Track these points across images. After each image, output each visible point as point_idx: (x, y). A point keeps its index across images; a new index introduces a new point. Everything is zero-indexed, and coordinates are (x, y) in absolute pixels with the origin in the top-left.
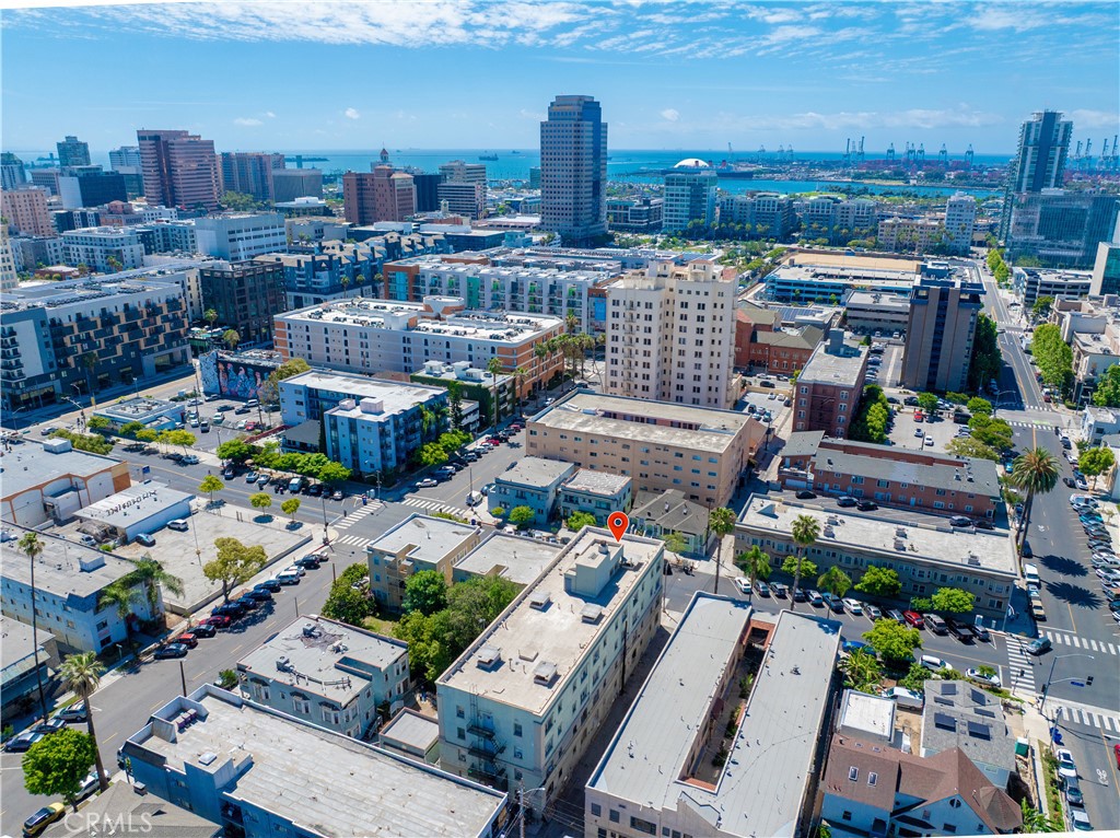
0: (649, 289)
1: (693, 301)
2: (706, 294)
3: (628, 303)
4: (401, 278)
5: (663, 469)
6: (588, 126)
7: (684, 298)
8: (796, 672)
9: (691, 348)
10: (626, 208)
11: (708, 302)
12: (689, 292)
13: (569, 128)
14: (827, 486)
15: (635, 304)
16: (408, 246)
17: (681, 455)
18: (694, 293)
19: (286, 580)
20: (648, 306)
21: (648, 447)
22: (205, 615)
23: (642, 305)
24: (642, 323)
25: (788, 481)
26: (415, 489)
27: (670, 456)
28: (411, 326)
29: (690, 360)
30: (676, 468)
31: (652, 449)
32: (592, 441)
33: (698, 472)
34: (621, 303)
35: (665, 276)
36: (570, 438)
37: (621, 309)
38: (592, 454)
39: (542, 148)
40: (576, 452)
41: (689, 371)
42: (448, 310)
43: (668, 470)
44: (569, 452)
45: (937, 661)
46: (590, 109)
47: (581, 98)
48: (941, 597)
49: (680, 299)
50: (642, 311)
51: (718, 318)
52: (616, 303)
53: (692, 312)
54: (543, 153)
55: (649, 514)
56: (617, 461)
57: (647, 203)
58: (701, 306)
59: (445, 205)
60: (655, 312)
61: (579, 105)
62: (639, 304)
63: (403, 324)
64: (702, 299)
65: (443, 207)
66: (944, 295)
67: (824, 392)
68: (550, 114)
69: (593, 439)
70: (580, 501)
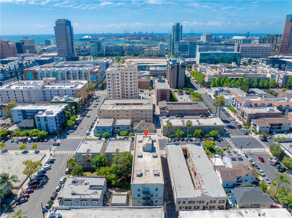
0: (117, 70)
1: (129, 72)
2: (132, 70)
3: (112, 74)
4: (30, 74)
5: (137, 116)
6: (68, 27)
7: (126, 72)
8: (199, 157)
9: (129, 84)
10: (79, 50)
11: (132, 72)
12: (127, 70)
13: (63, 28)
14: (171, 113)
15: (114, 74)
16: (25, 64)
17: (142, 112)
18: (128, 70)
19: (47, 169)
20: (118, 74)
21: (133, 111)
22: (25, 187)
23: (116, 74)
24: (116, 79)
25: (163, 114)
26: (68, 134)
27: (139, 112)
28: (43, 87)
29: (129, 87)
30: (141, 115)
31: (134, 111)
32: (118, 112)
33: (147, 115)
34: (110, 74)
35: (120, 66)
36: (112, 112)
37: (110, 76)
38: (118, 115)
39: (55, 34)
40: (113, 115)
41: (129, 90)
42: (52, 81)
43: (139, 116)
44: (111, 116)
45: (218, 147)
46: (68, 23)
47: (65, 20)
48: (212, 133)
49: (125, 72)
50: (116, 76)
51: (135, 76)
52: (108, 75)
53: (129, 75)
55: (139, 128)
56: (125, 116)
57: (85, 48)
58: (131, 73)
59: (28, 51)
60: (119, 76)
61: (65, 22)
62: (115, 74)
63: (41, 87)
64: (131, 72)
65: (27, 52)
66: (178, 66)
67: (163, 91)
68: (56, 24)
69: (118, 111)
70: (121, 128)
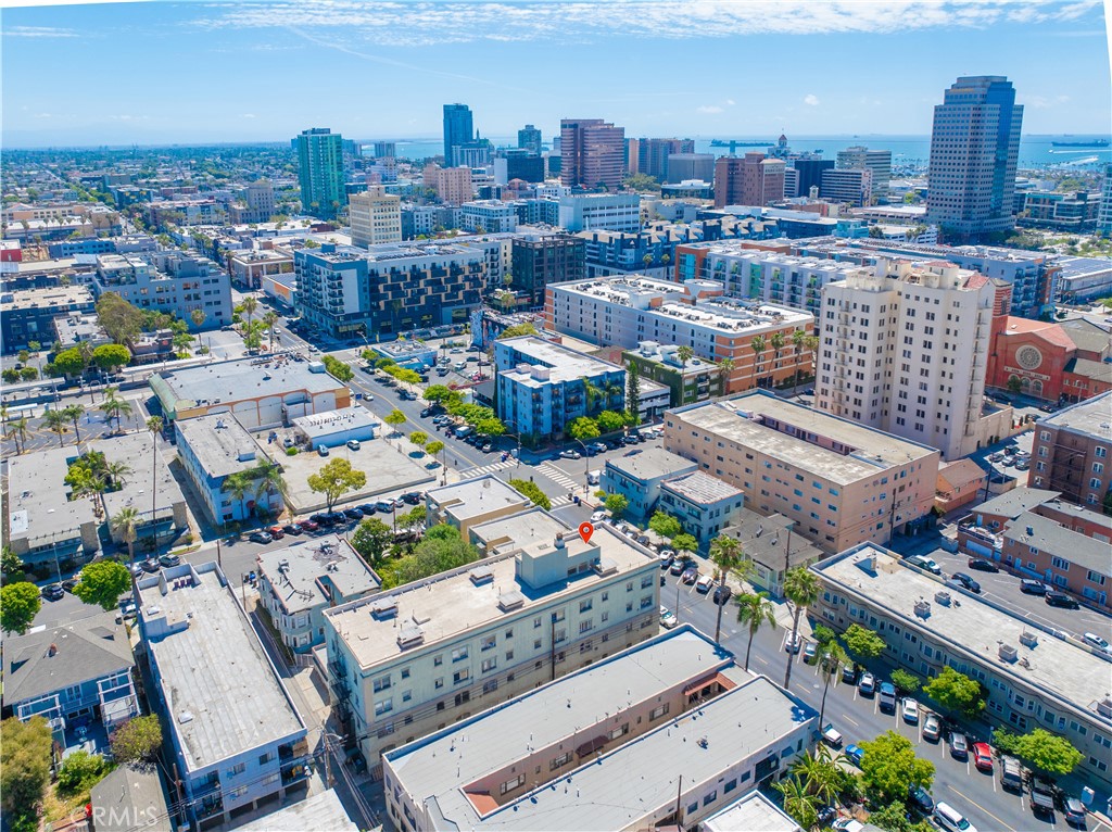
0: (873, 291)
1: (922, 309)
2: (937, 302)
3: (844, 304)
4: (690, 259)
5: (781, 488)
7: (912, 304)
8: (704, 745)
9: (916, 364)
10: (1052, 202)
11: (940, 312)
12: (917, 298)
13: (966, 112)
14: (1019, 561)
15: (852, 306)
16: (731, 230)
17: (802, 479)
18: (922, 299)
19: (382, 507)
20: (866, 309)
21: (770, 462)
22: (306, 518)
23: (859, 307)
24: (857, 327)
25: (970, 544)
26: (556, 457)
27: (790, 476)
28: (654, 305)
29: (915, 377)
30: (797, 492)
31: (774, 465)
32: (720, 444)
33: (818, 502)
34: (837, 303)
35: (895, 277)
36: (701, 436)
37: (835, 309)
38: (719, 458)
39: (934, 134)
40: (705, 452)
41: (913, 391)
43: (788, 491)
44: (698, 453)
46: (999, 92)
49: (904, 305)
50: (858, 314)
51: (952, 332)
52: (831, 302)
53: (920, 321)
54: (934, 140)
55: (739, 535)
56: (740, 470)
57: (1081, 197)
58: (931, 316)
60: (874, 317)
62: (855, 306)
63: (644, 302)
64: (931, 307)
67: (1074, 443)
68: (946, 97)
69: (721, 442)
70: (676, 502)
